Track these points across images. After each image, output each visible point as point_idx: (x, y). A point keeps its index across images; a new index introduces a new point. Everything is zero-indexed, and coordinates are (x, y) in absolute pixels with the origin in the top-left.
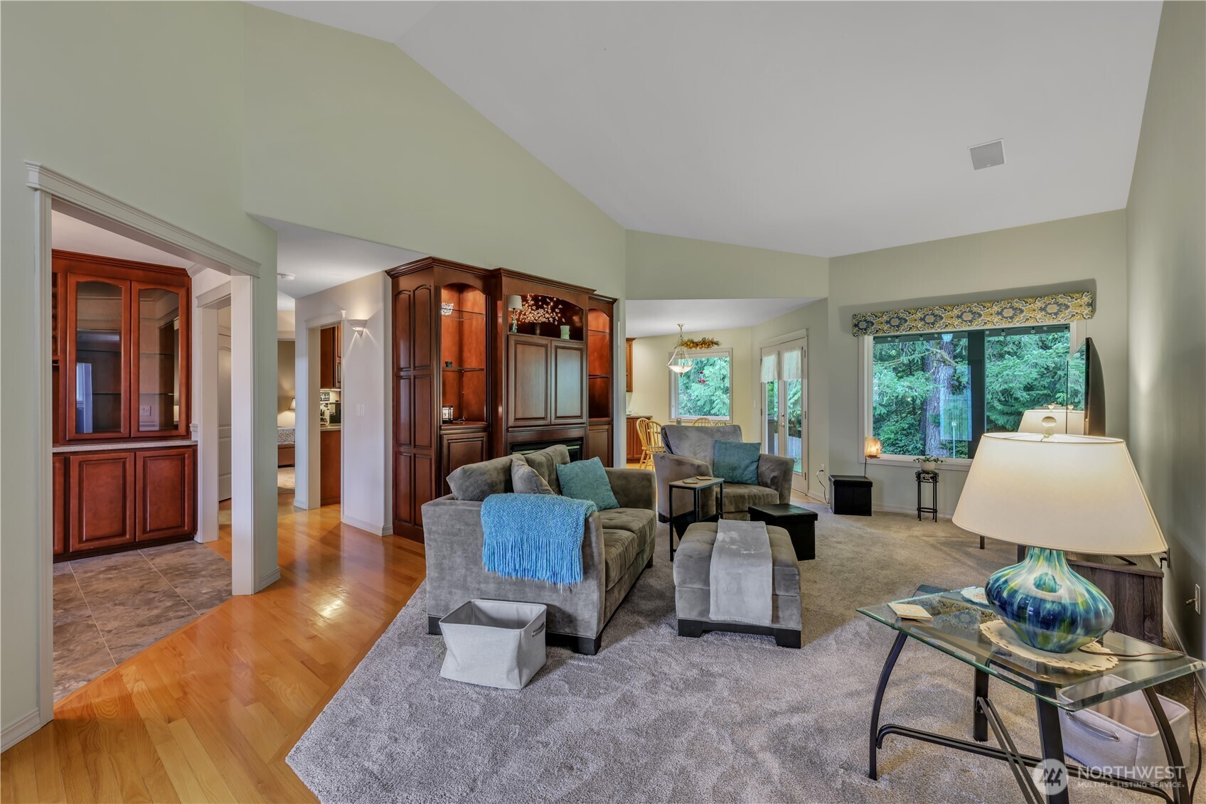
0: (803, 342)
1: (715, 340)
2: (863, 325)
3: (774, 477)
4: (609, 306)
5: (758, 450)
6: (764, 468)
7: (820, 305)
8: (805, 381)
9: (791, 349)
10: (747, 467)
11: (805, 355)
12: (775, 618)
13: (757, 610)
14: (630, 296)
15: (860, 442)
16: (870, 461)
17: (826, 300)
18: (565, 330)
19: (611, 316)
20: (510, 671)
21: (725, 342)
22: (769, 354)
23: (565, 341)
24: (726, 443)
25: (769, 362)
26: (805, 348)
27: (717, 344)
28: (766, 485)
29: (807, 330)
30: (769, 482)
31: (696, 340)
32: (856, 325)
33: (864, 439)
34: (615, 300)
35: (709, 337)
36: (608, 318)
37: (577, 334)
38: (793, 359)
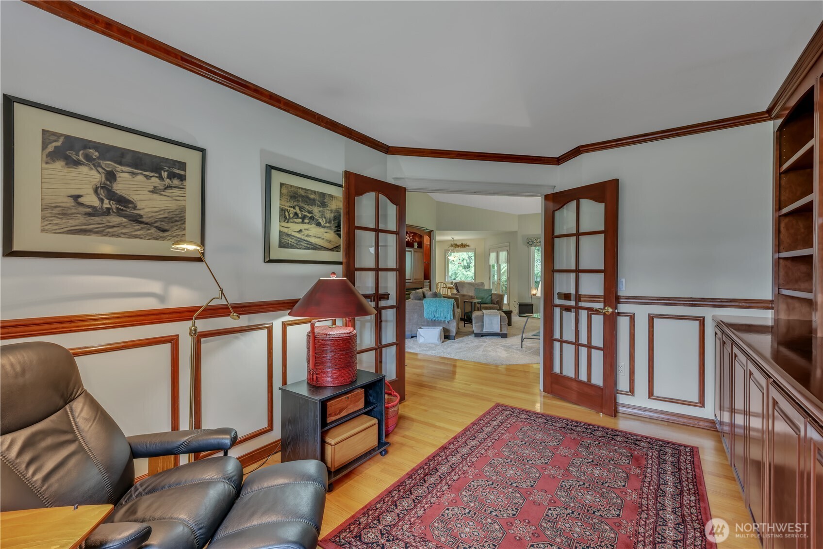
0: (508, 248)
1: (467, 244)
2: (531, 243)
3: (498, 301)
4: (430, 233)
5: (491, 291)
6: (494, 298)
7: (514, 234)
8: (509, 264)
9: (503, 251)
10: (488, 297)
11: (509, 254)
12: (501, 330)
13: (496, 329)
14: (439, 229)
15: (530, 289)
16: (533, 296)
17: (517, 232)
18: (416, 244)
19: (430, 237)
20: (438, 339)
21: (472, 246)
22: (493, 252)
23: (416, 249)
24: (479, 289)
25: (493, 256)
26: (509, 250)
27: (468, 246)
28: (494, 304)
29: (510, 243)
30: (496, 302)
31: (458, 244)
32: (528, 243)
33: (531, 288)
34: (432, 231)
35: (465, 243)
36: (429, 238)
37: (420, 245)
38: (503, 255)
